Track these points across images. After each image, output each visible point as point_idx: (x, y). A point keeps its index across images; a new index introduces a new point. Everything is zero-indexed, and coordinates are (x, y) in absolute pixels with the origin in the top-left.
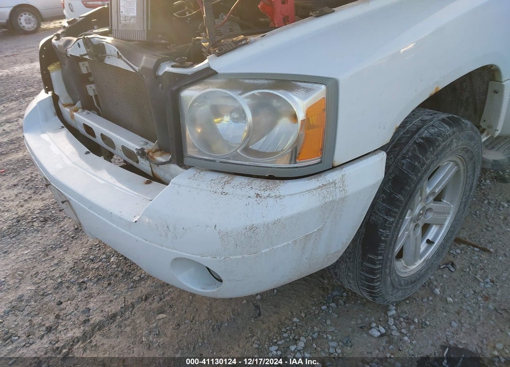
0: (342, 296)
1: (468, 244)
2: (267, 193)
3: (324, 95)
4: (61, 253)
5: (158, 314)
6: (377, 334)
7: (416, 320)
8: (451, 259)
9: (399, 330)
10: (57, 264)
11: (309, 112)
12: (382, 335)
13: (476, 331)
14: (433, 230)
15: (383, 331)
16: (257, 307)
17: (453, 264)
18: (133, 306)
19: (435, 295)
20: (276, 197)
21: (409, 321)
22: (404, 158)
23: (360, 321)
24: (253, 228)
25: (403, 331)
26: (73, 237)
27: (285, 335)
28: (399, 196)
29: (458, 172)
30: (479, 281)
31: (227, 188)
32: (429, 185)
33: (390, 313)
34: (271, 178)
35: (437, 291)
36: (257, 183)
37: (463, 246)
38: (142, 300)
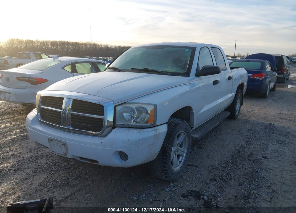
0: (154, 182)
1: (192, 166)
2: (141, 131)
3: (153, 108)
4: (31, 181)
5: (86, 194)
6: (168, 190)
7: (179, 186)
8: (187, 170)
9: (174, 189)
10: (31, 185)
11: (151, 111)
12: (169, 191)
13: (197, 187)
14: (181, 158)
15: (170, 189)
16: (125, 189)
17: (188, 171)
18: (74, 193)
19: (184, 179)
20: (144, 132)
21: (177, 186)
22: (171, 129)
23: (162, 188)
24: (139, 140)
25: (176, 189)
26: (34, 175)
27: (138, 194)
28: (171, 139)
29: (185, 137)
30: (196, 175)
31: (130, 131)
32: (178, 140)
33: (171, 185)
34: (141, 128)
35: (185, 178)
36: (138, 129)
37: (190, 166)
38: (77, 191)
